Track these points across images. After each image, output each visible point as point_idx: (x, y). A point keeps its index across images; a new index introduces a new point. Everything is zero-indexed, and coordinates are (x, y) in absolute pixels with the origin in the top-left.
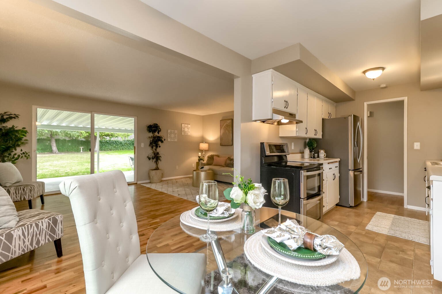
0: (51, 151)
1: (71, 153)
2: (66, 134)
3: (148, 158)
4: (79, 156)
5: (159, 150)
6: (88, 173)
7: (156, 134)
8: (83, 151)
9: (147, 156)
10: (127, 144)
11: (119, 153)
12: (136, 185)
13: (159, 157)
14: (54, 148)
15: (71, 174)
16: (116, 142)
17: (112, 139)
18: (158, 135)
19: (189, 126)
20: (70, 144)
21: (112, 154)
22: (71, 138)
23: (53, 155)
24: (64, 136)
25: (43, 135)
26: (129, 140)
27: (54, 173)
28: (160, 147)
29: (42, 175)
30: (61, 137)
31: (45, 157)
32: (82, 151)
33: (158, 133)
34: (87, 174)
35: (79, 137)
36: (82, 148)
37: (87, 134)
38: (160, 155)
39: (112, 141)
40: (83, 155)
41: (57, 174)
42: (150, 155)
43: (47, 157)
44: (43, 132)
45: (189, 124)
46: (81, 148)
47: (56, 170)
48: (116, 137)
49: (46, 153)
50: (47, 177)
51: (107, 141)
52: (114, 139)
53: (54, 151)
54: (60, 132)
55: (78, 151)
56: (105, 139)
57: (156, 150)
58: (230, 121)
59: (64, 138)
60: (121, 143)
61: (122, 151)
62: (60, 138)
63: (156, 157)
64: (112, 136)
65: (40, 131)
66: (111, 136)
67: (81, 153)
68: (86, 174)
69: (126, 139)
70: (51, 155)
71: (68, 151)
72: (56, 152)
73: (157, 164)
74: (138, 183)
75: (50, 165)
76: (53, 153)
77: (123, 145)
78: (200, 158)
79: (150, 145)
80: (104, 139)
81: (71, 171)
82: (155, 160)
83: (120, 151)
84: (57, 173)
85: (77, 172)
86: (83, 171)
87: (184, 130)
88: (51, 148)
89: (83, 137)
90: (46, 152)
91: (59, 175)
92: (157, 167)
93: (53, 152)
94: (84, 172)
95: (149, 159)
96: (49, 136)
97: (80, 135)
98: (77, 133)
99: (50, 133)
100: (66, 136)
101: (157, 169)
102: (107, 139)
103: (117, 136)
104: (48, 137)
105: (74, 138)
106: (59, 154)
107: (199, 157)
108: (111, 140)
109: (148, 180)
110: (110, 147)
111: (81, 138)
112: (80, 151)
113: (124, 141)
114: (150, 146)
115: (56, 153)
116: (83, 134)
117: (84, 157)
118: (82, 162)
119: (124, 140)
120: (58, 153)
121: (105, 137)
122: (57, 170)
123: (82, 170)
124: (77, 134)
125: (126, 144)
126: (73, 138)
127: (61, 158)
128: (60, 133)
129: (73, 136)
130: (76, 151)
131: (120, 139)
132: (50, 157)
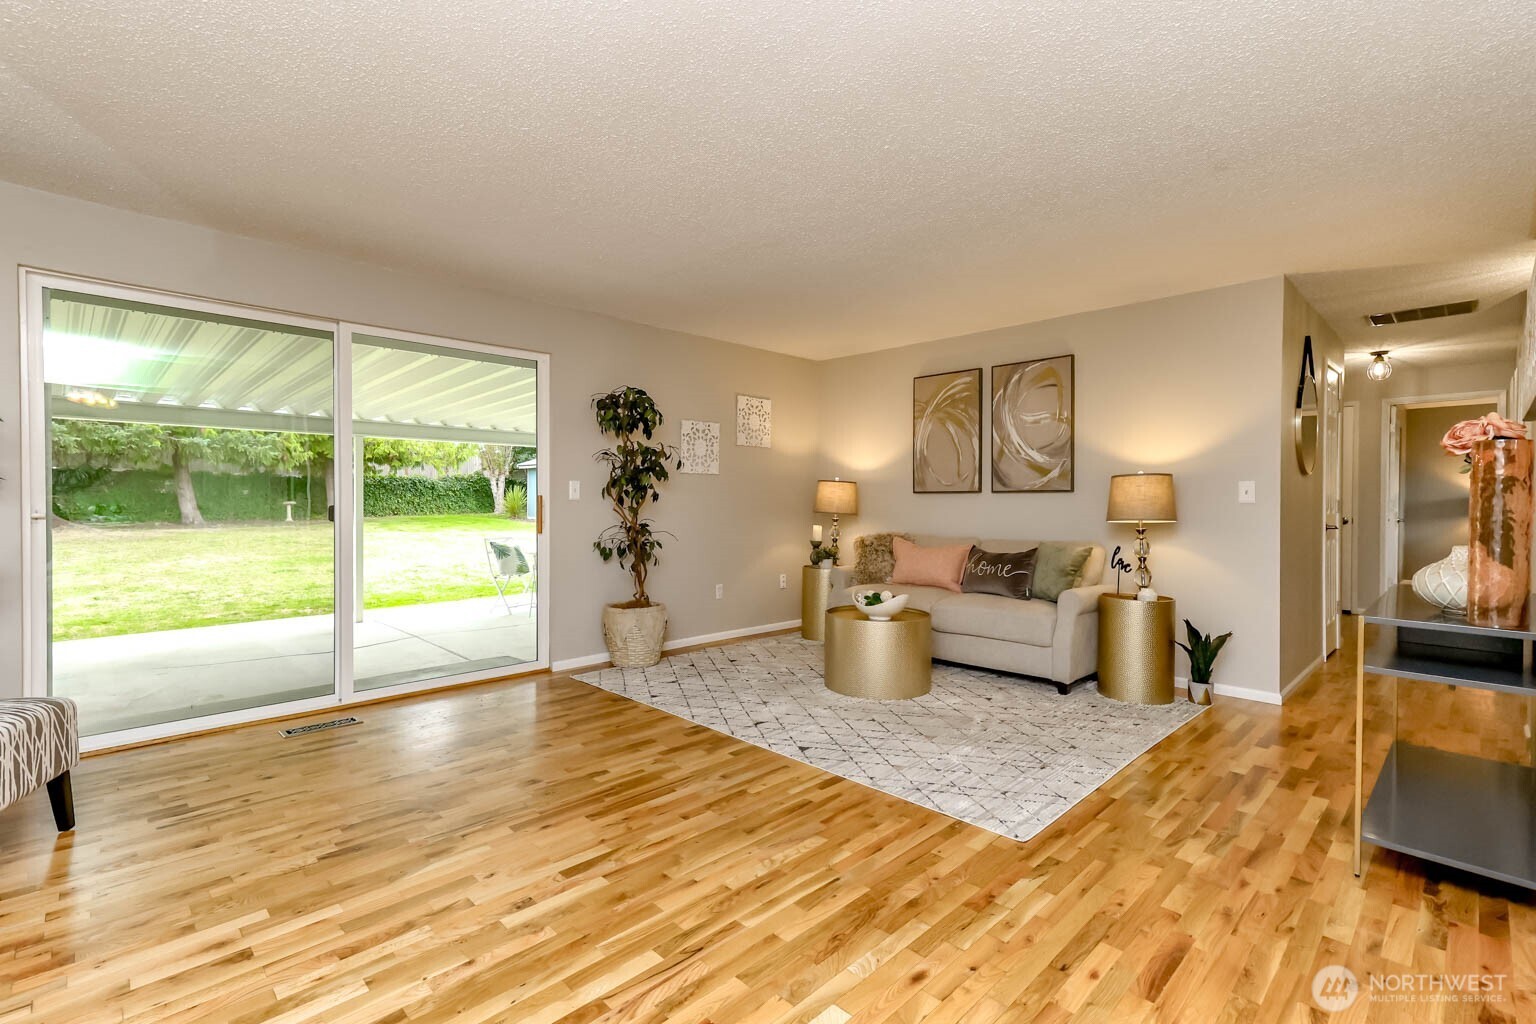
0: (176, 518)
1: (252, 524)
2: (233, 455)
3: (597, 552)
4: (278, 535)
5: (648, 513)
6: (318, 607)
7: (638, 437)
8: (294, 517)
9: (597, 541)
10: (454, 492)
11: (429, 524)
12: (545, 678)
13: (652, 545)
14: (188, 506)
15: (247, 612)
16: (415, 484)
17: (401, 473)
18: (646, 443)
19: (767, 405)
20: (246, 492)
21: (404, 527)
22: (252, 470)
23: (183, 530)
24: (223, 461)
25: (144, 459)
26: (463, 479)
27: (177, 608)
28: (655, 497)
29: (128, 619)
30: (213, 465)
31: (151, 539)
32: (289, 518)
33: (648, 433)
34: (312, 614)
35: (281, 467)
36: (293, 507)
37: (311, 453)
38: (654, 537)
39: (402, 479)
40: (293, 533)
41: (188, 613)
42: (606, 536)
43: (160, 539)
44: (146, 447)
45: (768, 399)
46: (286, 507)
47: (187, 593)
48: (418, 463)
49: (157, 524)
50: (148, 624)
51: (383, 479)
52: (407, 473)
53: (187, 518)
54: (209, 446)
55: (275, 516)
56: (374, 472)
57: (635, 512)
58: (968, 379)
59: (222, 467)
60: (433, 488)
61: (436, 516)
62: (210, 470)
63: (637, 547)
64: (400, 460)
65: (133, 443)
66: (396, 463)
67: (289, 523)
68: (308, 611)
69: (452, 473)
70: (176, 531)
71: (240, 516)
72: (196, 522)
73: (640, 581)
74: (554, 670)
75: (168, 573)
76: (186, 525)
77: (439, 496)
78: (822, 547)
79: (607, 491)
80: (372, 474)
81: (245, 600)
82: (630, 559)
83: (429, 516)
84: (191, 608)
85: (272, 603)
86: (295, 596)
87: (746, 421)
88: (178, 508)
89: (295, 466)
90: (158, 519)
91: (200, 616)
92: (642, 594)
93: (184, 521)
94: (300, 602)
95: (606, 555)
96: (169, 462)
97: (282, 459)
98: (270, 449)
99: (171, 450)
100: (231, 460)
101: (641, 602)
102: (383, 474)
103: (420, 460)
104: (165, 466)
105: (262, 470)
106: (206, 530)
107: (816, 545)
108: (398, 476)
109: (602, 652)
110: (394, 502)
111: (287, 470)
112: (286, 517)
113: (444, 480)
114: (610, 494)
115: (193, 523)
116: (293, 453)
117: (299, 540)
118: (293, 561)
119: (444, 474)
120: (201, 526)
121: (376, 466)
122: (193, 595)
123: (292, 593)
124: (272, 453)
125: (451, 493)
126: (256, 470)
127: (212, 543)
128: (209, 451)
129: (256, 462)
130: (267, 518)
131: (431, 474)
132: (172, 539)
